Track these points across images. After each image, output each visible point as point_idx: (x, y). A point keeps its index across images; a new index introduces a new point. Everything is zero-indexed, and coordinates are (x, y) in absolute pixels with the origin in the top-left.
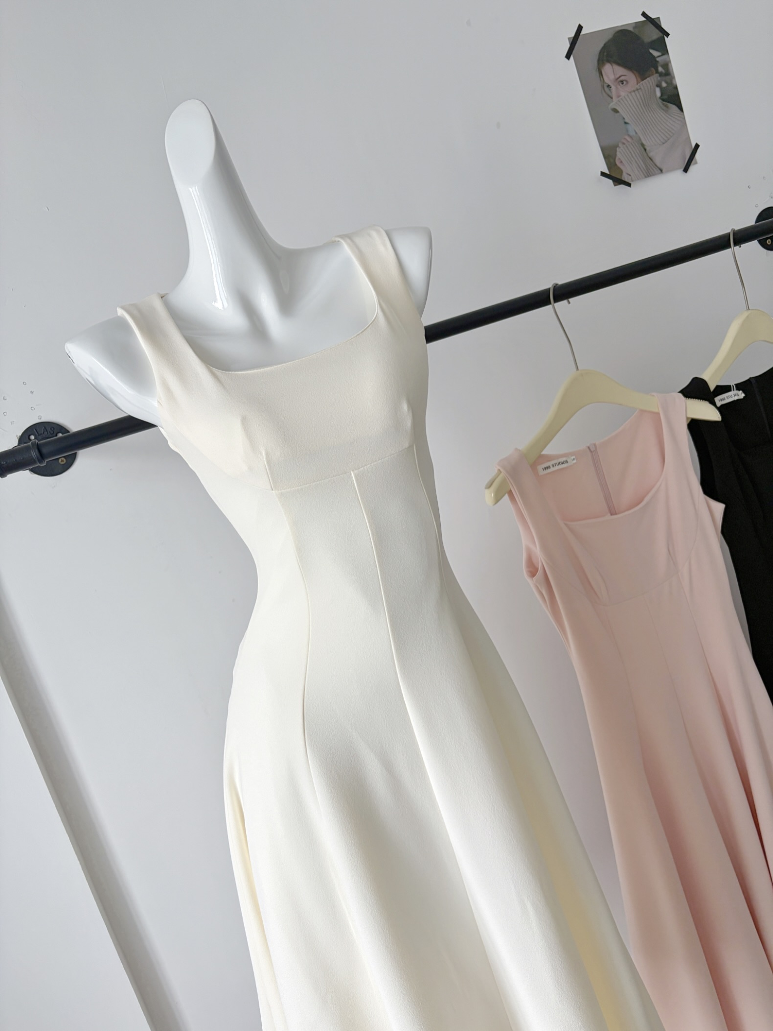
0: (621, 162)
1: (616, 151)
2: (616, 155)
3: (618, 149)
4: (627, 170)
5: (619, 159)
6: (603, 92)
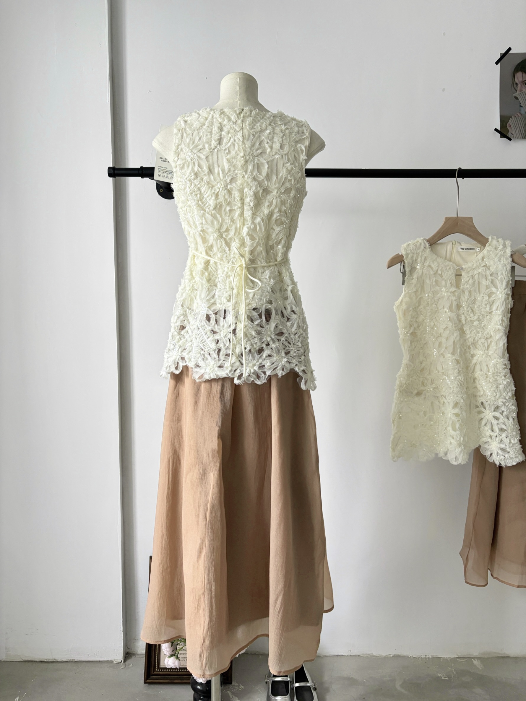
0: (510, 126)
1: (509, 120)
2: (508, 122)
3: (510, 119)
4: (512, 131)
5: (510, 124)
6: (512, 87)
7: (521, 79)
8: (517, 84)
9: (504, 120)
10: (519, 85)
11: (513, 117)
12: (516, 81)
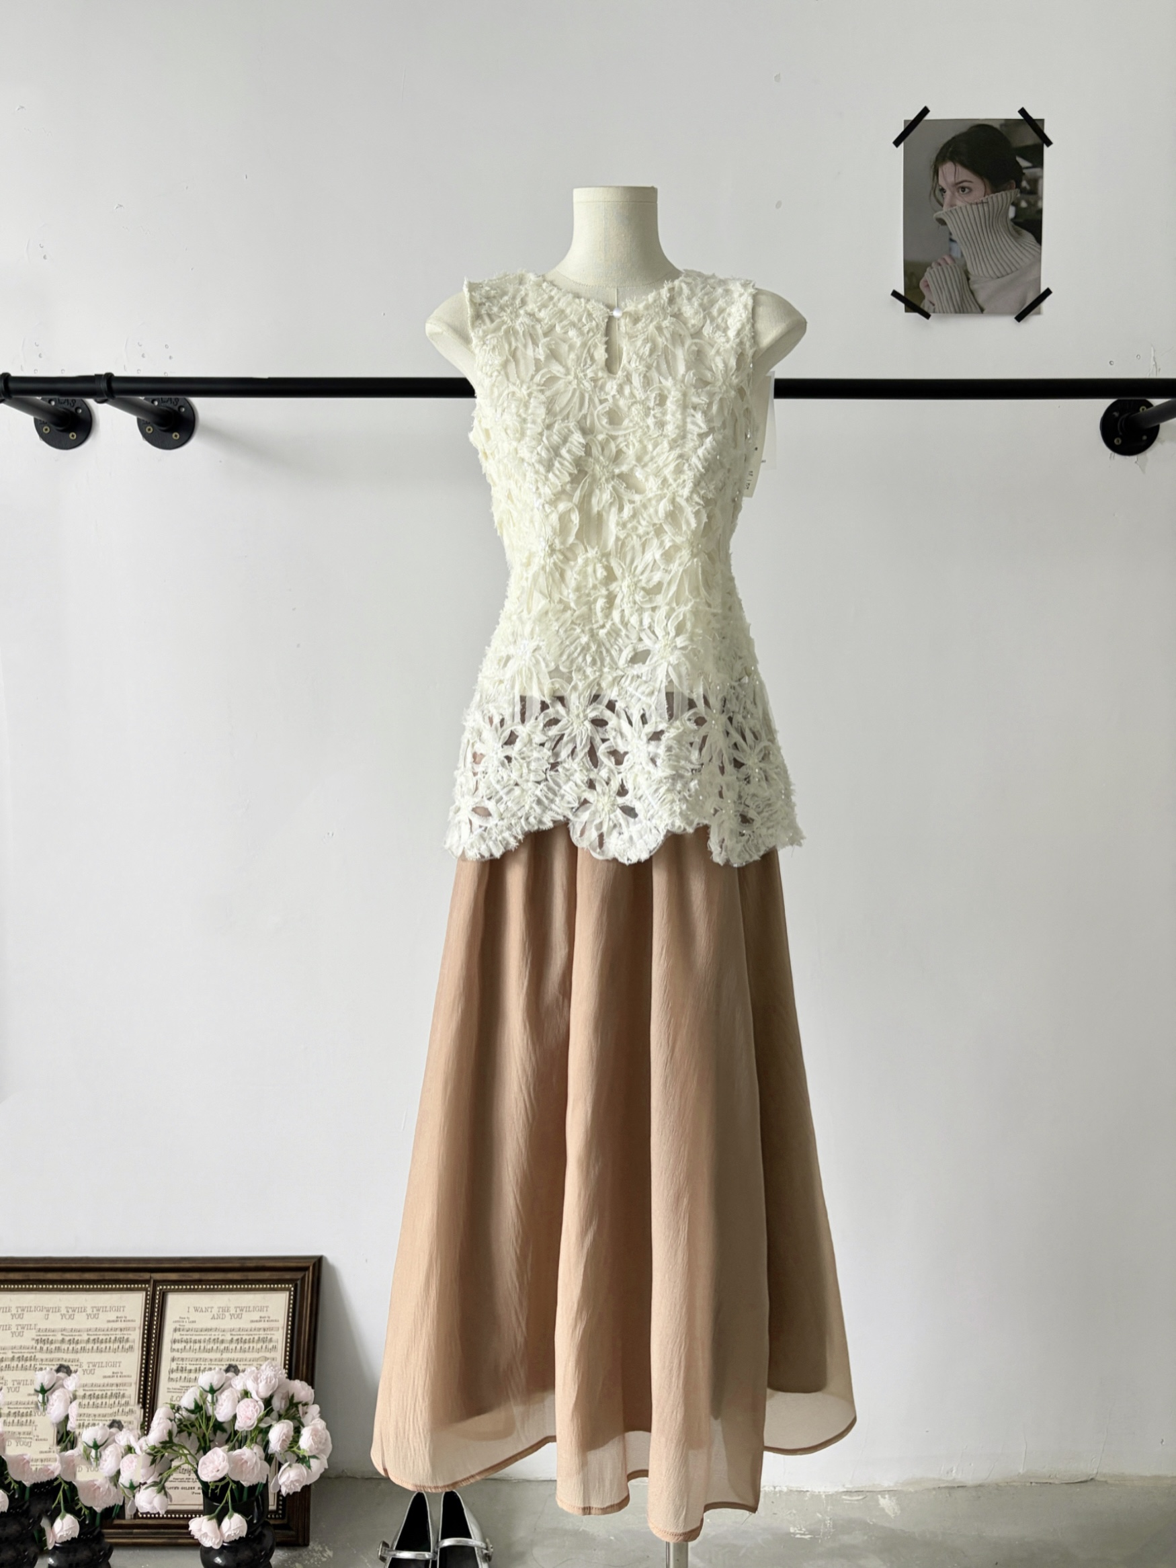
6: (932, 196)
7: (951, 179)
8: (943, 190)
9: (913, 272)
10: (948, 193)
11: (933, 265)
12: (942, 182)
